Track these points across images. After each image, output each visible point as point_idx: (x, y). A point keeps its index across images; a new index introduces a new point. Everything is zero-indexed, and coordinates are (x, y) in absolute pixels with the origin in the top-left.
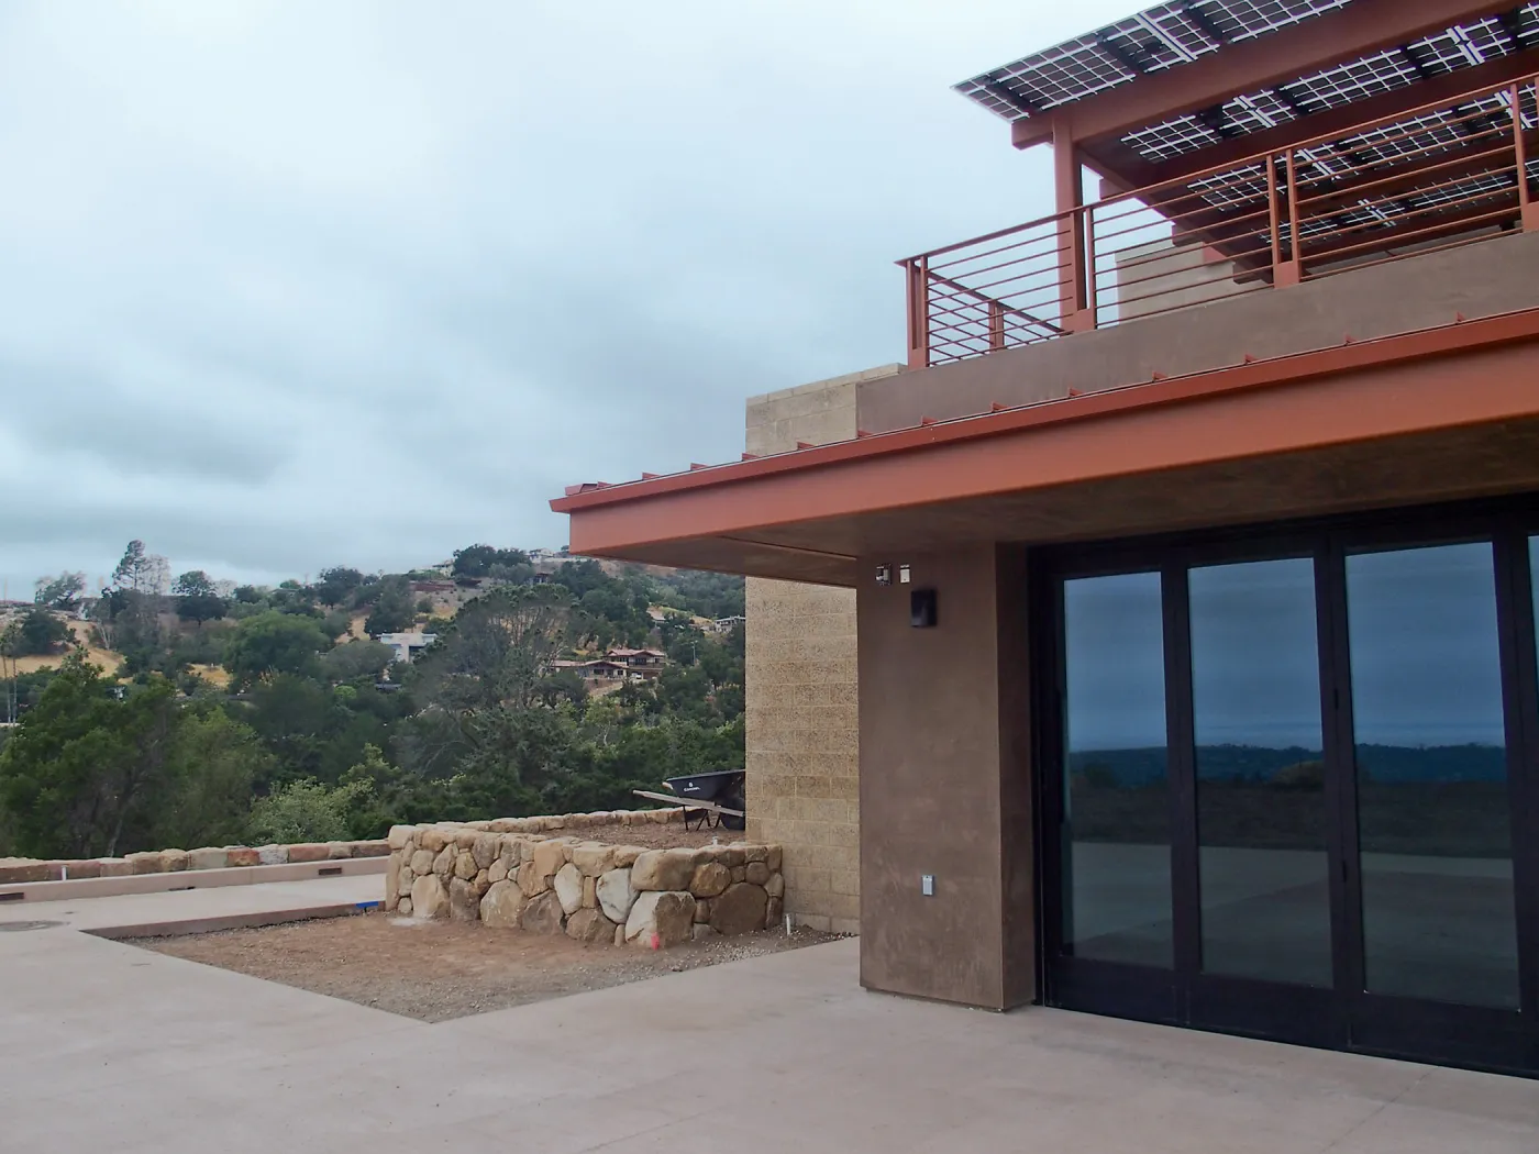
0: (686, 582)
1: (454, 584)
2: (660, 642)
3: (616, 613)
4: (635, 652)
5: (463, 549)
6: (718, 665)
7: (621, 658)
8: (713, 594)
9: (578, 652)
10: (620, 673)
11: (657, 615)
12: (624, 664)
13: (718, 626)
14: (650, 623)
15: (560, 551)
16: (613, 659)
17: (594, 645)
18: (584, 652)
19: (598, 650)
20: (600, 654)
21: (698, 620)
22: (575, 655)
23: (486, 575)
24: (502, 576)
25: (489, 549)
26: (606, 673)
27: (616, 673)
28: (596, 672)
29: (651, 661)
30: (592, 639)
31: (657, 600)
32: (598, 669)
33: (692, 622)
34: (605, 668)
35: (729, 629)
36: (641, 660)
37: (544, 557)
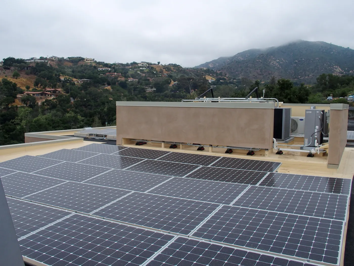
0: (75, 68)
1: (3, 68)
2: (61, 86)
3: (50, 78)
4: (53, 89)
5: (6, 58)
6: (75, 94)
7: (49, 91)
8: (82, 72)
9: (37, 89)
10: (48, 95)
11: (62, 78)
12: (49, 93)
13: (79, 82)
14: (60, 80)
15: (40, 58)
16: (47, 91)
17: (42, 87)
18: (39, 89)
19: (43, 88)
20: (44, 90)
21: (74, 79)
22: (36, 90)
23: (12, 66)
24: (17, 66)
25: (14, 58)
26: (44, 95)
27: (47, 95)
28: (41, 95)
29: (58, 92)
30: (41, 85)
31: (64, 73)
32: (42, 94)
33: (72, 80)
34: (44, 94)
35: (82, 82)
36: (54, 92)
37: (35, 60)
